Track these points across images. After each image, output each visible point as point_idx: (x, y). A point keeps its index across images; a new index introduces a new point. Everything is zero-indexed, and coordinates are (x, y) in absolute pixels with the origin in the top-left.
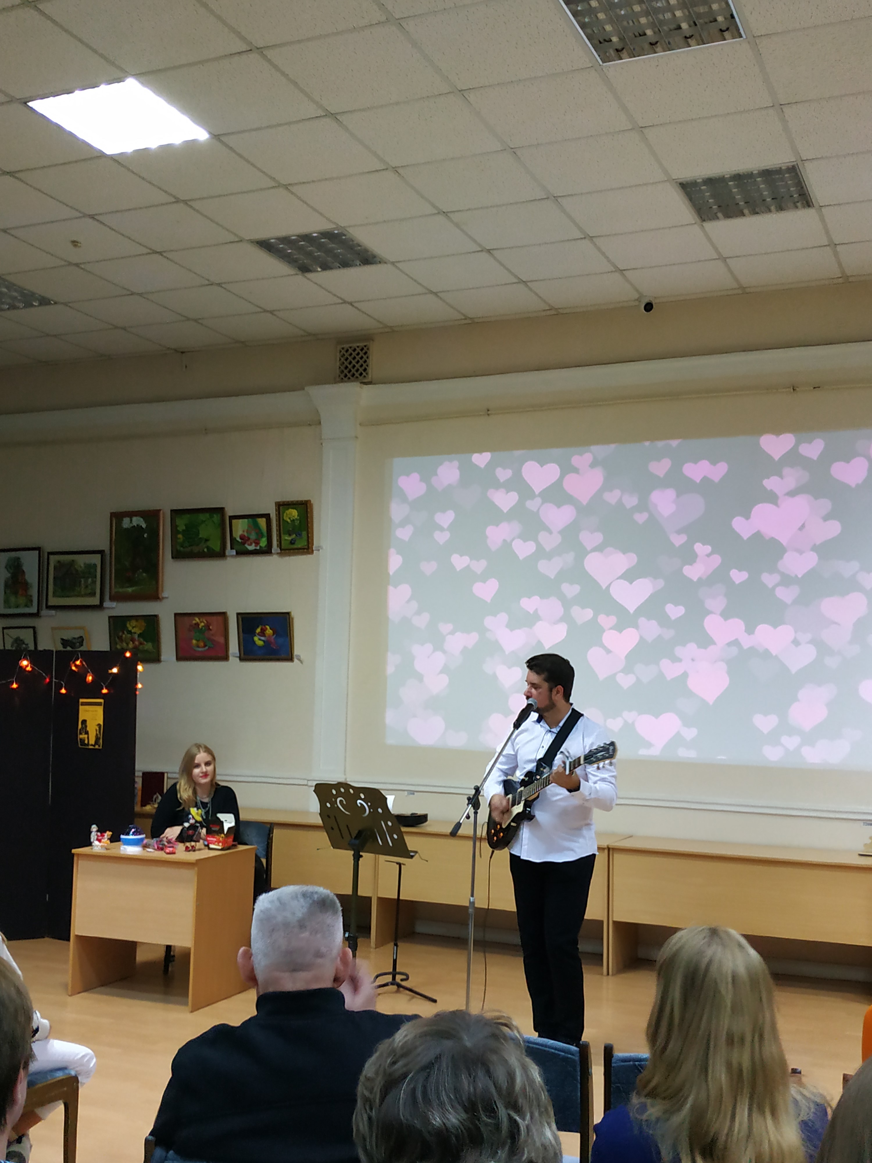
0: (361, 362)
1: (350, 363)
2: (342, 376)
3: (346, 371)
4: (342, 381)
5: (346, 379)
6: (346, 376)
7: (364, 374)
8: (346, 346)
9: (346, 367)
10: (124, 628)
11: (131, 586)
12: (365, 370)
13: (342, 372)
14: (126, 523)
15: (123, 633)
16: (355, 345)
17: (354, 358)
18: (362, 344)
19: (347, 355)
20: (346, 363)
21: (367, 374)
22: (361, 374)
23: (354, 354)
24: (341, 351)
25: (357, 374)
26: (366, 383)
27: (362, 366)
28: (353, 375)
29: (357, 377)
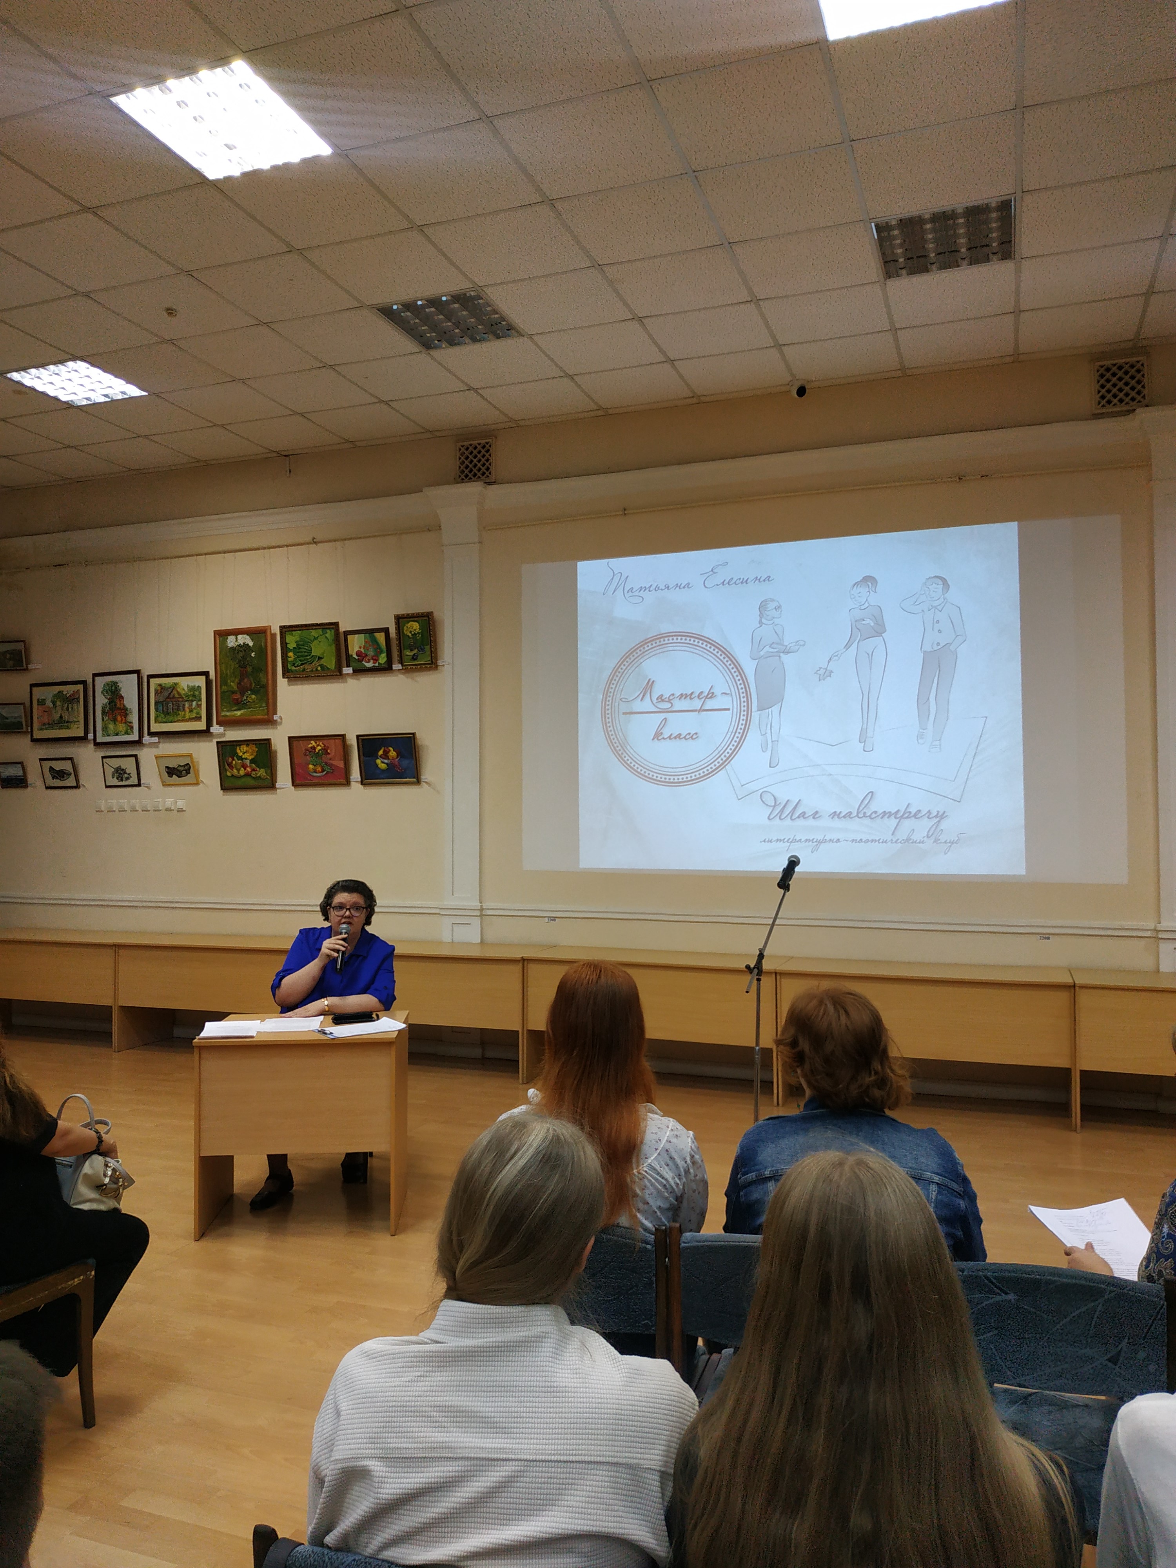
0: (483, 460)
1: (471, 462)
2: (463, 476)
3: (467, 471)
4: (462, 481)
5: (467, 479)
6: (467, 476)
7: (487, 473)
8: (466, 444)
9: (467, 467)
10: (234, 754)
11: (239, 709)
12: (488, 469)
13: (463, 472)
14: (231, 642)
15: (233, 760)
16: (475, 442)
17: (475, 457)
18: (483, 442)
19: (467, 453)
20: (467, 462)
21: (490, 473)
22: (483, 474)
23: (475, 452)
24: (460, 449)
26: (489, 484)
27: (484, 465)
28: (475, 475)
29: (479, 477)
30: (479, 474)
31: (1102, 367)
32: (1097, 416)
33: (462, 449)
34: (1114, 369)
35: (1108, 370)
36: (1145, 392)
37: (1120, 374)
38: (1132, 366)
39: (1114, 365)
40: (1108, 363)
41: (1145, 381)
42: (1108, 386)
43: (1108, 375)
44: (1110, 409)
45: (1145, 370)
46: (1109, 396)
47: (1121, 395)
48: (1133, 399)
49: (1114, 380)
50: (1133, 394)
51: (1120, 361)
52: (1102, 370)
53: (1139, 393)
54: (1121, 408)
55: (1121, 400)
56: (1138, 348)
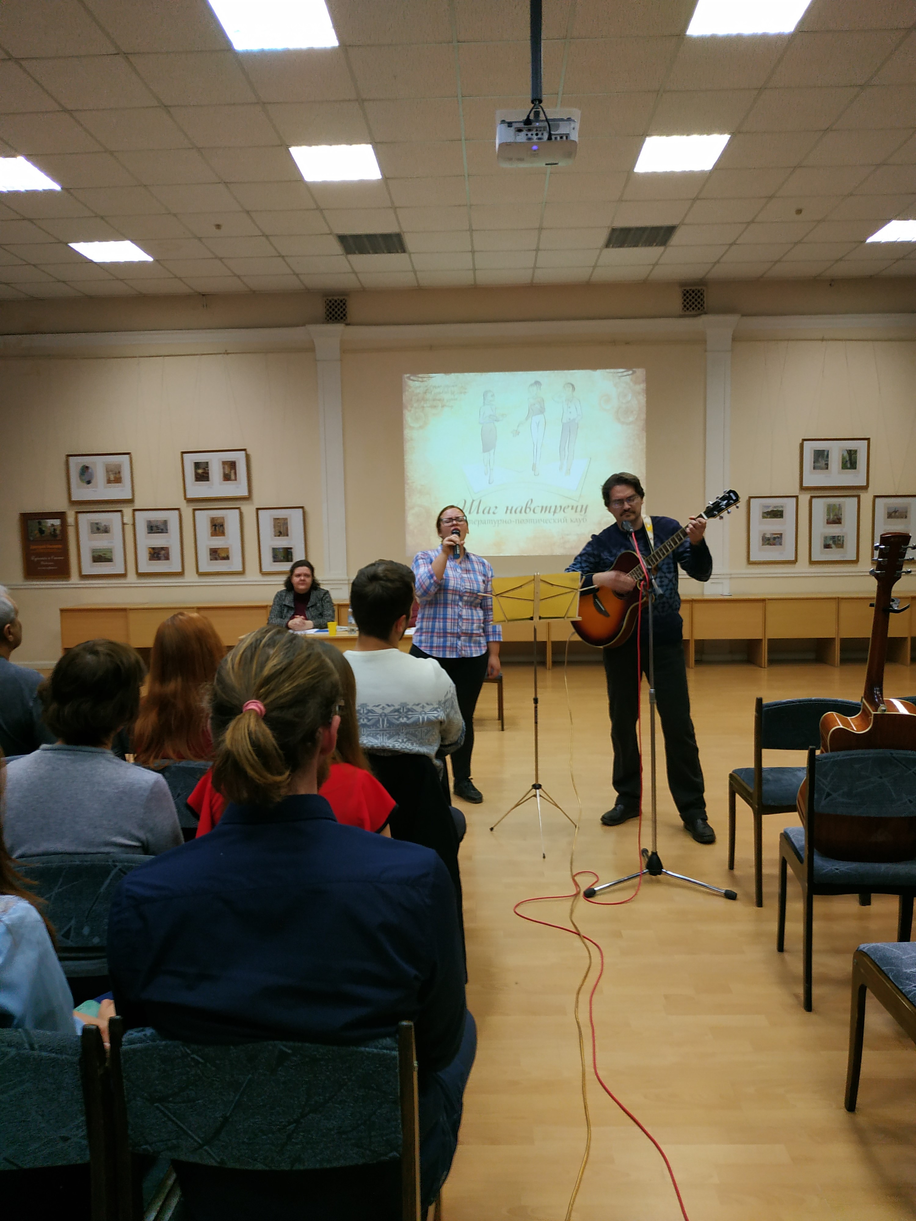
0: (341, 310)
1: (333, 310)
2: (328, 318)
3: (331, 316)
4: (328, 322)
5: (332, 321)
6: (331, 318)
7: (344, 318)
8: (330, 298)
9: (331, 313)
12: (345, 315)
13: (328, 316)
16: (336, 298)
17: (336, 307)
18: (341, 298)
19: (331, 304)
20: (331, 310)
21: (346, 318)
22: (342, 318)
23: (336, 304)
24: (325, 302)
26: (347, 324)
27: (342, 312)
28: (336, 319)
29: (339, 320)
30: (339, 318)
31: (685, 290)
32: (681, 316)
33: (327, 301)
34: (691, 292)
35: (688, 292)
36: (705, 305)
37: (693, 294)
38: (699, 291)
39: (690, 290)
40: (688, 288)
41: (705, 299)
42: (688, 300)
43: (688, 295)
44: (688, 313)
45: (705, 294)
46: (688, 306)
47: (694, 306)
48: (699, 309)
49: (690, 298)
50: (699, 306)
51: (693, 288)
52: (685, 292)
53: (702, 306)
54: (693, 313)
55: (693, 309)
56: (703, 282)
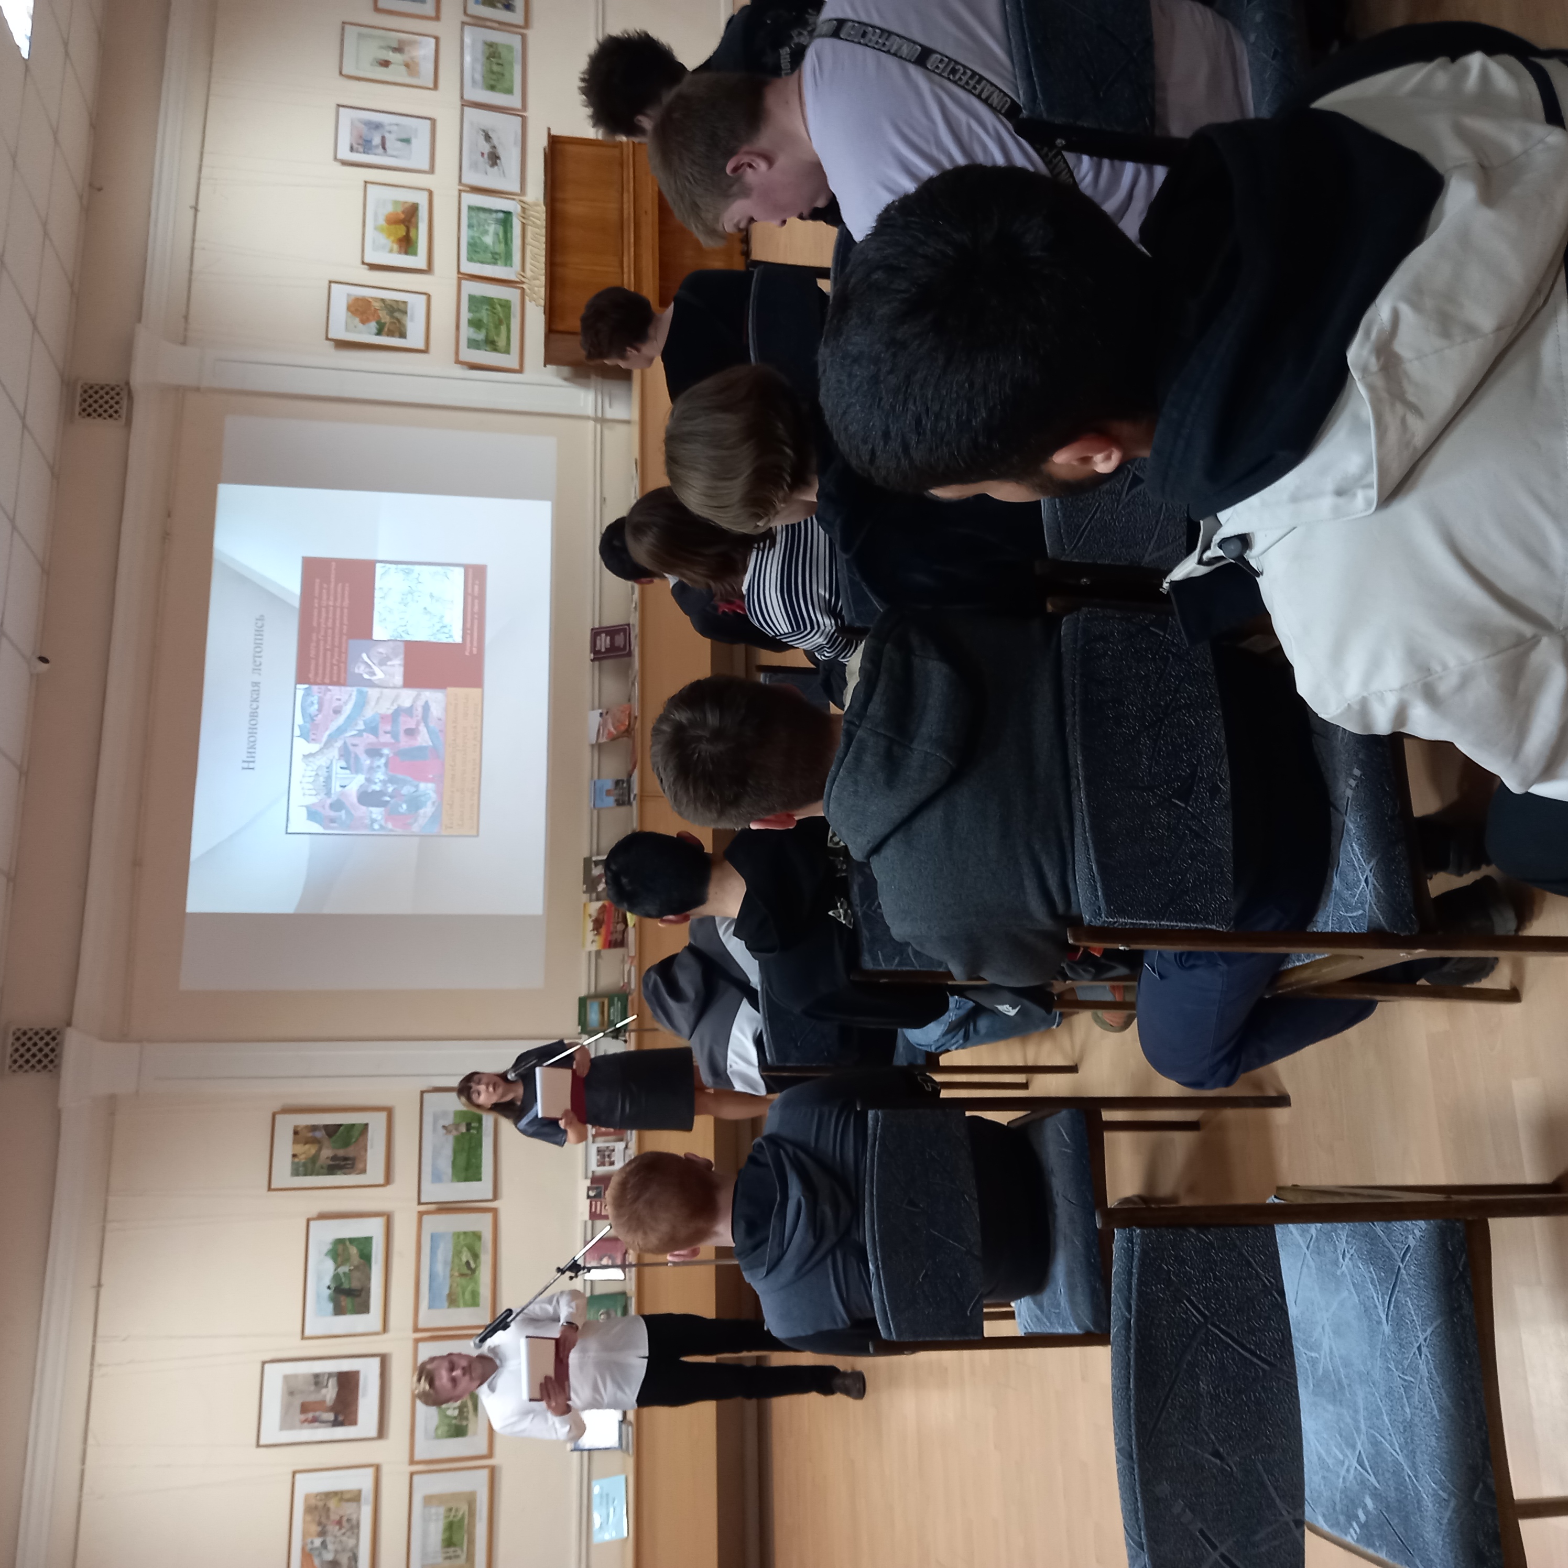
0: (36, 1039)
1: (34, 1056)
2: (50, 1067)
3: (45, 1062)
4: (58, 1067)
5: (56, 1062)
6: (52, 1061)
7: (54, 1034)
8: (8, 1061)
9: (39, 1062)
12: (48, 1033)
13: (44, 1067)
16: (10, 1050)
17: (28, 1050)
18: (11, 1039)
19: (21, 1061)
20: (33, 1061)
21: (55, 1029)
22: (54, 1037)
23: (22, 1050)
24: (14, 1071)
25: (53, 1044)
26: (68, 1027)
27: (41, 1038)
28: (53, 1050)
29: (57, 1044)
31: (80, 414)
32: (129, 423)
33: (15, 1067)
34: (85, 405)
35: (84, 410)
36: (113, 383)
37: (90, 401)
38: (85, 392)
39: (81, 405)
40: (77, 409)
41: (102, 383)
42: (100, 411)
43: (89, 410)
44: (123, 412)
45: (92, 382)
46: (111, 411)
47: (112, 402)
48: (118, 394)
49: (95, 406)
50: (113, 393)
51: (78, 399)
52: (84, 414)
53: (113, 389)
54: (125, 403)
55: (117, 403)
56: (67, 383)
